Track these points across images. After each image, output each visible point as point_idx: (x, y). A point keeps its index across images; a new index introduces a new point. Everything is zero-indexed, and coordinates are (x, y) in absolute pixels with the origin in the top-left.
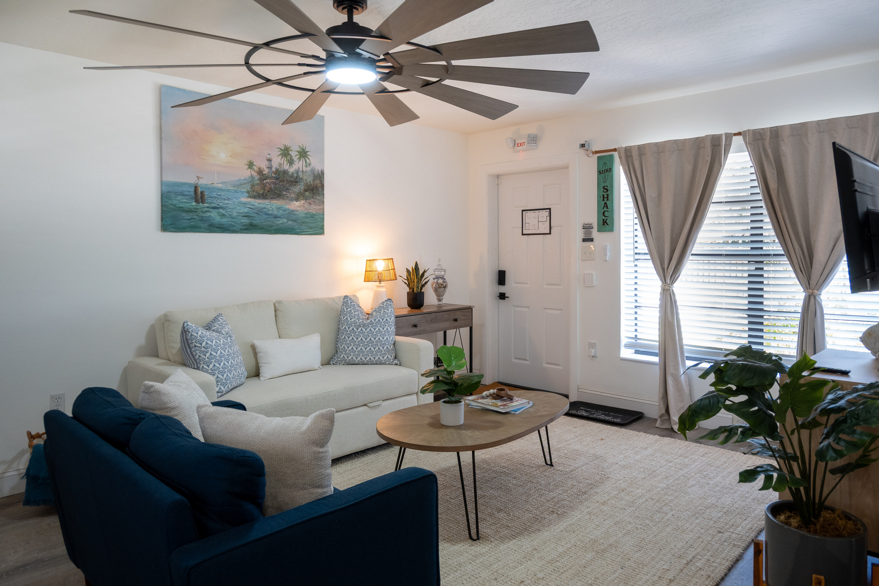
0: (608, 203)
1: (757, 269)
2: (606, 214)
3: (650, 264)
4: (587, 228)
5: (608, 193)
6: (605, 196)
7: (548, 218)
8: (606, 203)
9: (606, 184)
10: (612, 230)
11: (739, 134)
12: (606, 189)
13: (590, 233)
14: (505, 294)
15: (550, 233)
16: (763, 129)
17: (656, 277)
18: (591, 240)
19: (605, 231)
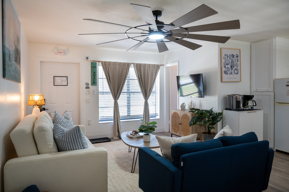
0: (95, 77)
1: (129, 96)
2: (94, 80)
3: (111, 95)
4: (87, 84)
5: (95, 74)
6: (94, 75)
7: (66, 80)
8: (94, 77)
9: (94, 71)
10: (96, 85)
11: (132, 63)
12: (94, 73)
13: (89, 86)
14: (45, 108)
15: (67, 85)
16: (137, 63)
17: (113, 99)
18: (89, 88)
19: (94, 85)
